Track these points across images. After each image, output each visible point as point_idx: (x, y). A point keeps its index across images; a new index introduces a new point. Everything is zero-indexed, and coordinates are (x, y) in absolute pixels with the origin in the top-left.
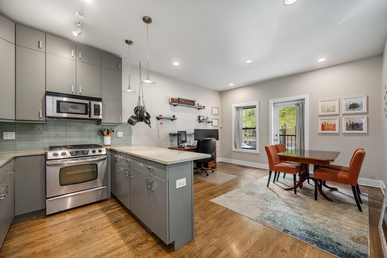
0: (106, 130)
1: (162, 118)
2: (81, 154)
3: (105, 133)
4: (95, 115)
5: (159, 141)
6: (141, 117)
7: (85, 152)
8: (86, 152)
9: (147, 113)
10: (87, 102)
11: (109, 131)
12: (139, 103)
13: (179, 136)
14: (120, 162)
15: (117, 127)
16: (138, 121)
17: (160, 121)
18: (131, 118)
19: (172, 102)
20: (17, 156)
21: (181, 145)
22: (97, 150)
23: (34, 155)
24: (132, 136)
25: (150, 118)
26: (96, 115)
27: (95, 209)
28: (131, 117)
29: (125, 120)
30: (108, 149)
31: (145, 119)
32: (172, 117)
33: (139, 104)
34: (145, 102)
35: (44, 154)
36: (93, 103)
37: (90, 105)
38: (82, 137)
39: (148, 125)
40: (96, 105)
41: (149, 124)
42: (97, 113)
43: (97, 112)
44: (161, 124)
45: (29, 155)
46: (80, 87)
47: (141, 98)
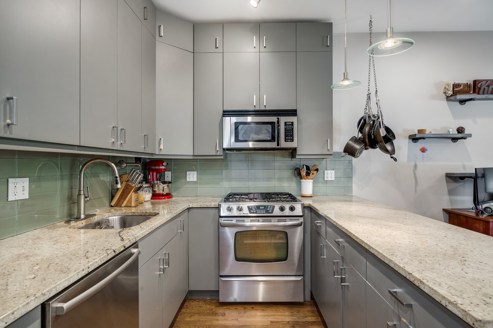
0: (305, 167)
1: (426, 136)
2: (264, 212)
3: (304, 173)
4: (285, 141)
5: (416, 191)
6: (373, 137)
7: (268, 209)
8: (270, 208)
9: (388, 130)
10: (274, 119)
11: (311, 168)
12: (367, 108)
13: (480, 182)
14: (325, 240)
15: (324, 161)
16: (365, 147)
17: (421, 144)
18: (350, 142)
19: (455, 93)
20: (191, 207)
21: (484, 206)
22: (287, 206)
23: (206, 207)
24: (354, 179)
25: (394, 138)
26: (288, 141)
27: (282, 319)
28: (351, 140)
29: (339, 147)
30: (306, 206)
31: (381, 142)
32: (453, 132)
33: (367, 111)
34: (380, 103)
35: (218, 206)
36: (283, 120)
37: (279, 124)
38: (269, 179)
39: (389, 156)
40: (287, 123)
41: (392, 153)
42: (289, 138)
43: (290, 135)
44: (423, 150)
45: (201, 206)
46: (265, 96)
47: (373, 96)
